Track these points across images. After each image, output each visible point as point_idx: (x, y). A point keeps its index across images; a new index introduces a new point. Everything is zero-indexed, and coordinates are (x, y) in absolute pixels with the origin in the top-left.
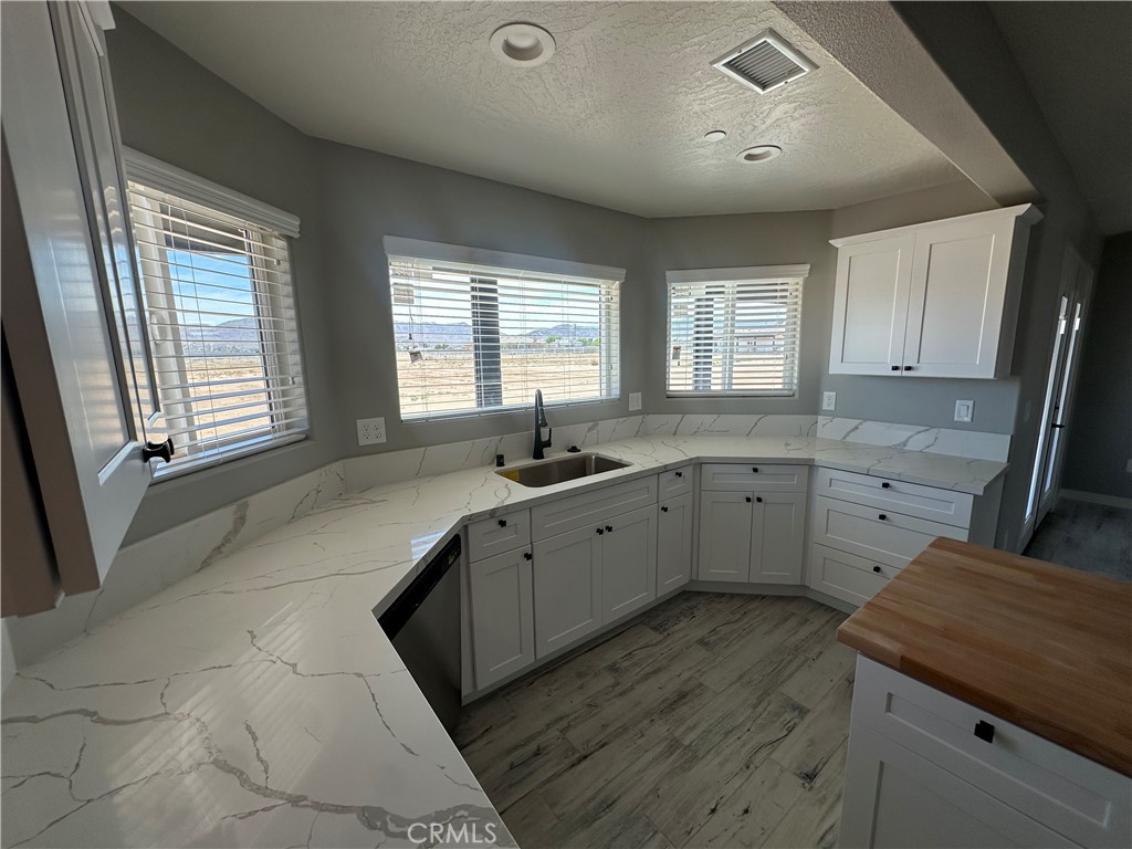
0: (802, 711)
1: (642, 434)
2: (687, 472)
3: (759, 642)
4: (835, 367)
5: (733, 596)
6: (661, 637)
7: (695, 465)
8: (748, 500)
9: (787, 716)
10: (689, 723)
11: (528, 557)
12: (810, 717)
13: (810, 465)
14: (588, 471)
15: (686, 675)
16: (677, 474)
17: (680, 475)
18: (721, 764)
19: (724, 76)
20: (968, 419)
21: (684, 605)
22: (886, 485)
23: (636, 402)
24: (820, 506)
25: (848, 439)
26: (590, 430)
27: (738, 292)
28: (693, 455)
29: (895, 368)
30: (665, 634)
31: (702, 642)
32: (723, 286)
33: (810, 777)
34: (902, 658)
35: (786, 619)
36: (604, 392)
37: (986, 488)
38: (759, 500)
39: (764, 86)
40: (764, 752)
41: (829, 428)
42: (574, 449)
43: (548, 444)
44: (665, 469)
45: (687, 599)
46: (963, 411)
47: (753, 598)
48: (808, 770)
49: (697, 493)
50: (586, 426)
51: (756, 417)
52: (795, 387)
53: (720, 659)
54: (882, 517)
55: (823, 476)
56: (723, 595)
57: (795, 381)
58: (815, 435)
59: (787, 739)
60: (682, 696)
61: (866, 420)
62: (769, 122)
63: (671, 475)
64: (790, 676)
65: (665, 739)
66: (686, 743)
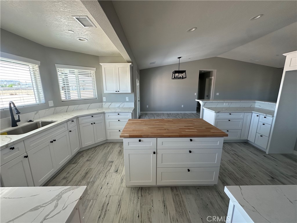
0: (112, 162)
1: (55, 113)
2: (75, 120)
3: (100, 154)
4: (105, 92)
5: (91, 148)
6: (76, 164)
7: (76, 118)
8: (92, 124)
9: (110, 164)
10: (90, 177)
11: (26, 157)
12: (114, 162)
13: (104, 113)
14: (38, 127)
15: (86, 168)
16: (72, 121)
17: (73, 121)
18: (100, 180)
19: (75, 20)
20: (128, 100)
21: (80, 155)
22: (118, 114)
23: (51, 103)
24: (107, 121)
25: (110, 107)
26: (35, 114)
27: (79, 73)
28: (76, 115)
29: (116, 91)
30: (77, 163)
31: (88, 160)
32: (74, 71)
33: (117, 171)
34: (129, 136)
35: (105, 148)
36: (38, 102)
37: (133, 111)
38: (94, 123)
39: (85, 26)
40: (108, 172)
41: (106, 105)
42: (31, 121)
43: (19, 121)
44: (69, 120)
45: (80, 154)
46: (127, 99)
47: (96, 147)
48: (116, 170)
49: (78, 126)
50: (34, 113)
51: (89, 104)
52: (97, 97)
53: (93, 161)
54: (119, 120)
55: (107, 115)
56: (89, 149)
57: (97, 95)
58: (103, 107)
59: (111, 168)
60: (87, 173)
61: (112, 102)
62: (85, 33)
63: (70, 122)
64: (109, 157)
65: (86, 183)
66: (91, 181)
